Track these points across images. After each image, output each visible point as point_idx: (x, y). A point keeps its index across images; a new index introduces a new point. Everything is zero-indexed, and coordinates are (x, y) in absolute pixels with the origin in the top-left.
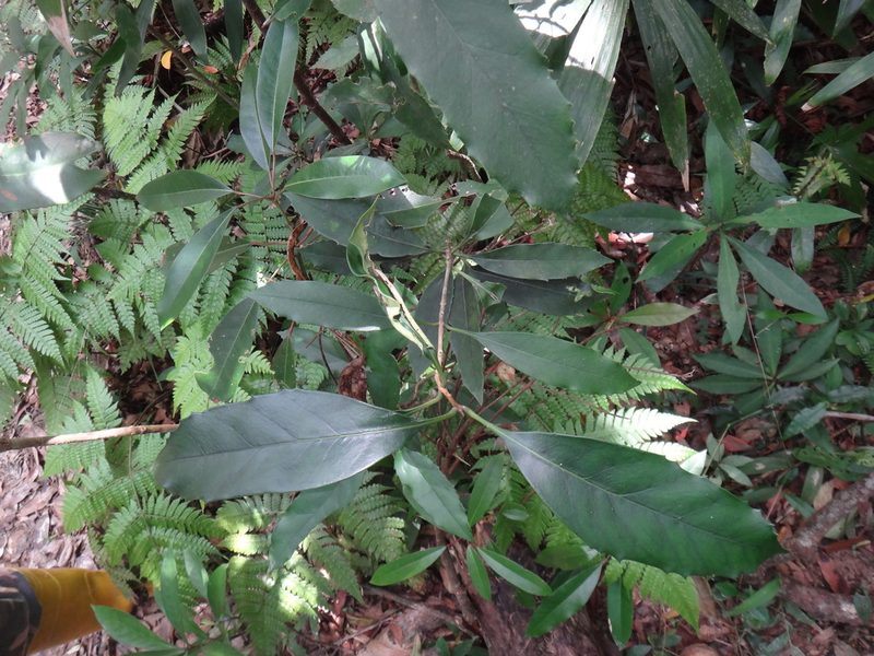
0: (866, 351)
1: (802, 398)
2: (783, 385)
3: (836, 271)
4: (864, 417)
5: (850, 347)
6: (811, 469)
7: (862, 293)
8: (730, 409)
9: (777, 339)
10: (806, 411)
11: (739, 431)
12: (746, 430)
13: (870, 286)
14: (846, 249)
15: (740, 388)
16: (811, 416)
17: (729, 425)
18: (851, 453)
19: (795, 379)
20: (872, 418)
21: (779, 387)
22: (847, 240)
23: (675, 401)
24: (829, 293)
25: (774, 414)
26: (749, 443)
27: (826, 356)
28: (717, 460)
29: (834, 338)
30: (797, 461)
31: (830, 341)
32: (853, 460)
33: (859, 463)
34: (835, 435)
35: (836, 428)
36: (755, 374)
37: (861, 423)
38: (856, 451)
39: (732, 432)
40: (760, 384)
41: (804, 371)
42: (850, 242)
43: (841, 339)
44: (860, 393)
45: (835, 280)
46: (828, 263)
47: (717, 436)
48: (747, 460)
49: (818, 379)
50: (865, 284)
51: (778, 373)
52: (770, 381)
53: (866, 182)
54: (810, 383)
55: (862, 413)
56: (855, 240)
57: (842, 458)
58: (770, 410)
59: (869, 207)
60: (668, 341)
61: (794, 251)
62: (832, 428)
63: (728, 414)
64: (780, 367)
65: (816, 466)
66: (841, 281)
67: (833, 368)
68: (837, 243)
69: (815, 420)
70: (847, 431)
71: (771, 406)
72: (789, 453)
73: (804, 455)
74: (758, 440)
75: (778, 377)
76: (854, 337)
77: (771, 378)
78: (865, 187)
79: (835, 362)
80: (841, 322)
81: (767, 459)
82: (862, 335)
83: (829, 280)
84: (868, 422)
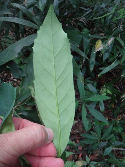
0: (120, 132)
1: (106, 145)
2: (102, 141)
3: (112, 113)
4: (122, 149)
5: (116, 131)
6: (112, 164)
7: (118, 118)
8: (90, 148)
9: (100, 129)
10: (107, 149)
11: (94, 154)
12: (96, 154)
13: (120, 117)
14: (114, 108)
15: (93, 142)
16: (109, 150)
17: (91, 153)
18: (121, 159)
19: (105, 140)
20: (124, 149)
21: (101, 142)
22: (114, 106)
23: (78, 146)
24: (111, 118)
25: (101, 149)
26: (97, 158)
27: (111, 133)
28: (89, 163)
29: (112, 129)
30: (108, 162)
31: (111, 129)
32: (122, 161)
33: (123, 162)
34: (117, 154)
35: (117, 152)
36: (95, 138)
37: (122, 151)
38: (122, 159)
39: (92, 155)
40: (97, 141)
41: (107, 137)
42: (114, 107)
43: (114, 129)
44: (120, 143)
45: (112, 115)
46: (110, 112)
47: (88, 156)
48: (96, 163)
49: (110, 139)
50: (118, 116)
51: (101, 138)
52: (99, 140)
53: (115, 94)
54: (109, 141)
55: (122, 148)
56: (115, 106)
57: (119, 161)
58: (100, 148)
59: (117, 99)
60: (77, 130)
61: (100, 108)
62: (116, 152)
63: (90, 150)
64: (101, 136)
65: (113, 164)
66: (113, 116)
67: (113, 137)
68: (112, 107)
69: (110, 151)
70: (119, 153)
71: (100, 147)
72: (106, 160)
73: (110, 160)
74: (99, 156)
75: (101, 139)
76: (117, 128)
77: (99, 139)
78: (115, 95)
79: (113, 135)
80: (113, 125)
81: (101, 162)
82: (119, 128)
83: (111, 115)
84: (123, 150)
